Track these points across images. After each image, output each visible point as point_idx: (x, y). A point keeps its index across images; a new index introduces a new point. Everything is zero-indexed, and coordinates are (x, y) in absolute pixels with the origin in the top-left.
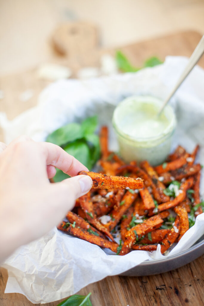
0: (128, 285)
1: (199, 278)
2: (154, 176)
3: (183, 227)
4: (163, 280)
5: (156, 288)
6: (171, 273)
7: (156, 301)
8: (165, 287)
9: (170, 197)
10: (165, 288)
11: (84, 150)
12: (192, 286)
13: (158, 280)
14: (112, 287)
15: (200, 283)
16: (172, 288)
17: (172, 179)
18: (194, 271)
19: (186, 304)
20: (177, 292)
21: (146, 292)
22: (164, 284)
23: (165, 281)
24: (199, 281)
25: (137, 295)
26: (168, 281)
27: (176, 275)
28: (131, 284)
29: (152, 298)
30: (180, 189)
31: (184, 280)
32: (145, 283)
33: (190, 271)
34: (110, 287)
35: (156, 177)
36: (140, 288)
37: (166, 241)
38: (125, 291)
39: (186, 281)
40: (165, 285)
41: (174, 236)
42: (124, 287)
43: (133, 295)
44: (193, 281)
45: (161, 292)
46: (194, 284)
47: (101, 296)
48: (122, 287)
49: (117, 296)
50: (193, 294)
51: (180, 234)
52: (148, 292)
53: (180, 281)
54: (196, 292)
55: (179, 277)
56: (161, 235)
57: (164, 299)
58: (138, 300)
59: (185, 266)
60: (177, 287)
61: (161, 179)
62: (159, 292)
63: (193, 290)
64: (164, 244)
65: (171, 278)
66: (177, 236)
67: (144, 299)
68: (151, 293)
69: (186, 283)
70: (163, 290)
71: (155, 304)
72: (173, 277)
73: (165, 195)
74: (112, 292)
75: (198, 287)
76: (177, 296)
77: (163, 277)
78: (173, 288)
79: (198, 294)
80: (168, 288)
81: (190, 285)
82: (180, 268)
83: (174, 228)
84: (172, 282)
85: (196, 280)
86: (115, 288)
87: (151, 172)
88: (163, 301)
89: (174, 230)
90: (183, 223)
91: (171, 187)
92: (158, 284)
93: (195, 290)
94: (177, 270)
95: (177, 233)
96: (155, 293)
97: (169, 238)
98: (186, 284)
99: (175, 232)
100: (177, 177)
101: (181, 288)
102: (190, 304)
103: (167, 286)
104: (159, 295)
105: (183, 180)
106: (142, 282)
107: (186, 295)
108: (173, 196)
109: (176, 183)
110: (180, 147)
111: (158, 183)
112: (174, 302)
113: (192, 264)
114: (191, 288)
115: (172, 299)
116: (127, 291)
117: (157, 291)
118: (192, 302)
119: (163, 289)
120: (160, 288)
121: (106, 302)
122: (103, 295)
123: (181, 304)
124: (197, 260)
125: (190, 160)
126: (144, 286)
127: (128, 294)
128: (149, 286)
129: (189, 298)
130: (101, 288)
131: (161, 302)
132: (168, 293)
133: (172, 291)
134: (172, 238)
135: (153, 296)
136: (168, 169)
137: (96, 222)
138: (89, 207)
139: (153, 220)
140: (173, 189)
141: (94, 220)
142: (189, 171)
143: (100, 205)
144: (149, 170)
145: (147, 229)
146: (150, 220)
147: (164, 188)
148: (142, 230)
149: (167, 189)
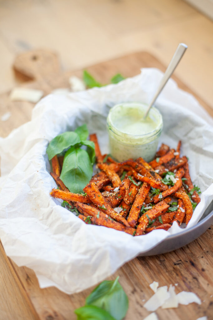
0: (148, 265)
1: (208, 250)
2: (150, 169)
3: (187, 207)
4: (178, 256)
5: (174, 264)
6: (182, 249)
7: (177, 275)
8: (181, 261)
9: (168, 185)
10: (181, 263)
12: (204, 257)
13: (174, 257)
14: (135, 270)
15: (210, 254)
16: (187, 262)
17: (167, 170)
18: (202, 245)
19: (203, 272)
20: (193, 264)
21: (166, 269)
22: (179, 260)
23: (180, 257)
24: (209, 253)
25: (159, 272)
26: (183, 256)
27: (188, 251)
28: (151, 264)
29: (173, 272)
30: (175, 177)
31: (196, 253)
32: (163, 261)
33: (199, 246)
34: (133, 269)
35: (152, 170)
36: (160, 266)
38: (147, 270)
39: (198, 254)
40: (181, 260)
41: (182, 215)
42: (145, 267)
43: (156, 273)
44: (204, 254)
45: (180, 266)
46: (205, 255)
47: (127, 278)
48: (144, 268)
49: (141, 276)
50: (207, 264)
51: (186, 213)
52: (167, 268)
53: (193, 255)
54: (208, 261)
55: (191, 251)
56: (170, 217)
57: (184, 272)
58: (162, 276)
59: (193, 242)
60: (191, 260)
61: (157, 171)
62: (178, 267)
63: (206, 260)
65: (185, 254)
66: (184, 216)
67: (166, 274)
68: (171, 269)
69: (197, 256)
70: (180, 265)
71: (177, 277)
72: (186, 253)
73: (164, 185)
74: (136, 273)
75: (209, 257)
76: (194, 268)
77: (177, 254)
78: (189, 262)
79: (211, 263)
80: (185, 262)
81: (202, 257)
82: (189, 244)
83: (180, 209)
84: (186, 257)
85: (206, 252)
86: (138, 270)
87: (148, 167)
88: (183, 273)
90: (187, 203)
91: (167, 177)
92: (175, 261)
93: (207, 260)
94: (187, 246)
95: (184, 213)
96: (174, 268)
97: (178, 218)
98: (199, 257)
99: (182, 212)
100: (170, 168)
101: (195, 260)
102: (206, 272)
103: (183, 261)
104: (179, 269)
105: (175, 171)
106: (160, 261)
107: (201, 265)
108: (171, 184)
109: (170, 173)
110: (163, 145)
111: (156, 175)
112: (192, 273)
113: (199, 240)
114: (204, 259)
115: (190, 271)
116: (150, 270)
117: (175, 266)
118: (208, 271)
119: (180, 263)
120: (177, 263)
121: (133, 283)
122: (129, 277)
123: (199, 273)
124: (202, 236)
125: (176, 154)
126: (163, 264)
127: (151, 273)
128: (167, 263)
129: (205, 267)
130: (126, 272)
131: (181, 274)
132: (185, 266)
133: (188, 264)
134: (180, 218)
135: (174, 271)
136: (161, 162)
137: (110, 212)
138: (101, 201)
139: (161, 205)
140: (169, 178)
141: (108, 211)
142: (179, 162)
143: (111, 199)
144: (146, 165)
145: (157, 213)
146: (158, 205)
147: (161, 179)
148: (153, 214)
149: (165, 179)
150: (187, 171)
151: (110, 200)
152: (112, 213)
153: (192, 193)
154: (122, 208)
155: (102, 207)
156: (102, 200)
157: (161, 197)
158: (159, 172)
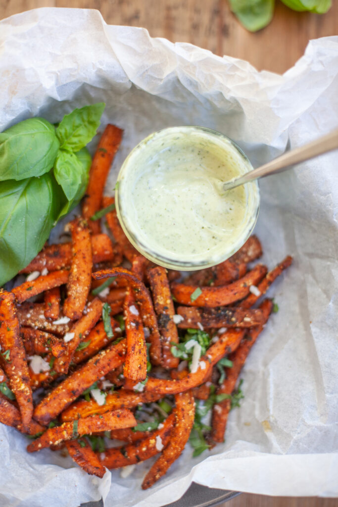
2: (166, 308)
3: (173, 444)
11: (43, 198)
17: (201, 327)
30: (203, 358)
35: (170, 313)
37: (134, 454)
41: (153, 452)
51: (164, 453)
61: (177, 319)
64: (127, 457)
73: (171, 356)
83: (156, 440)
87: (164, 299)
89: (155, 443)
90: (177, 438)
91: (190, 344)
95: (159, 451)
97: (140, 453)
99: (154, 447)
100: (213, 324)
105: (222, 331)
109: (203, 338)
111: (168, 326)
125: (256, 291)
136: (202, 303)
137: (13, 373)
138: (7, 341)
139: (119, 416)
140: (193, 348)
141: (12, 367)
142: (242, 320)
143: (36, 339)
144: (161, 294)
145: (100, 430)
146: (113, 415)
147: (176, 339)
148: (89, 427)
149: (181, 345)
150: (249, 343)
151: (34, 339)
152: (16, 377)
153: (220, 399)
154: (49, 365)
155: (4, 354)
156: (10, 340)
157: (139, 388)
158: (182, 322)
